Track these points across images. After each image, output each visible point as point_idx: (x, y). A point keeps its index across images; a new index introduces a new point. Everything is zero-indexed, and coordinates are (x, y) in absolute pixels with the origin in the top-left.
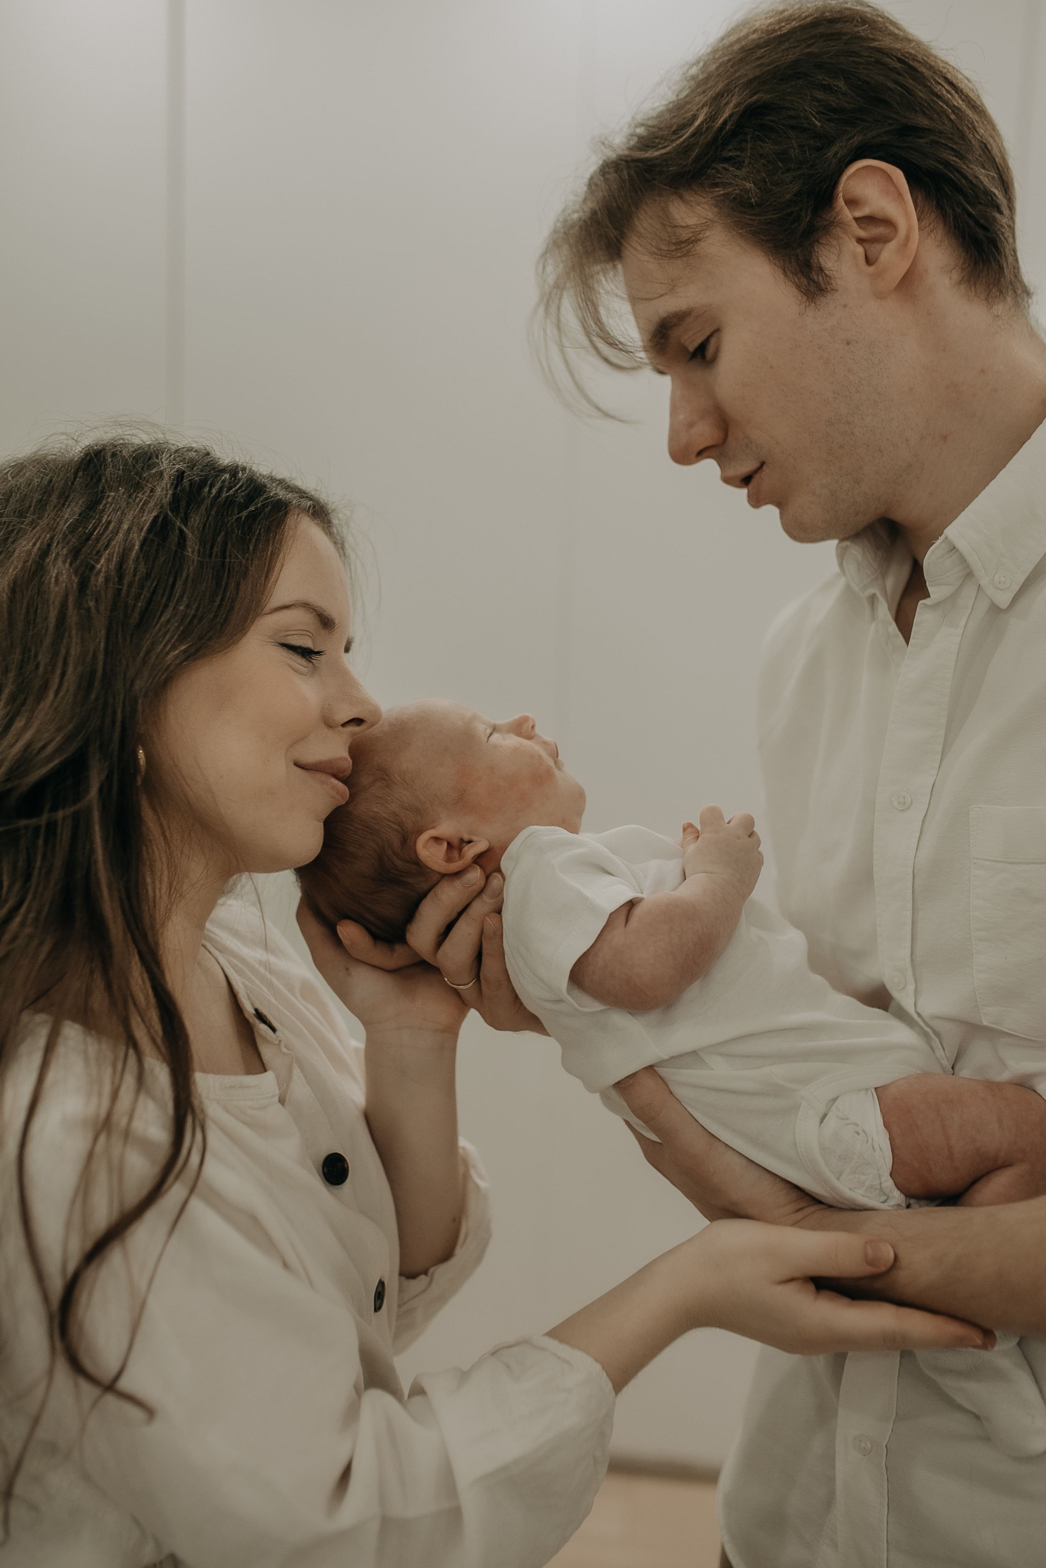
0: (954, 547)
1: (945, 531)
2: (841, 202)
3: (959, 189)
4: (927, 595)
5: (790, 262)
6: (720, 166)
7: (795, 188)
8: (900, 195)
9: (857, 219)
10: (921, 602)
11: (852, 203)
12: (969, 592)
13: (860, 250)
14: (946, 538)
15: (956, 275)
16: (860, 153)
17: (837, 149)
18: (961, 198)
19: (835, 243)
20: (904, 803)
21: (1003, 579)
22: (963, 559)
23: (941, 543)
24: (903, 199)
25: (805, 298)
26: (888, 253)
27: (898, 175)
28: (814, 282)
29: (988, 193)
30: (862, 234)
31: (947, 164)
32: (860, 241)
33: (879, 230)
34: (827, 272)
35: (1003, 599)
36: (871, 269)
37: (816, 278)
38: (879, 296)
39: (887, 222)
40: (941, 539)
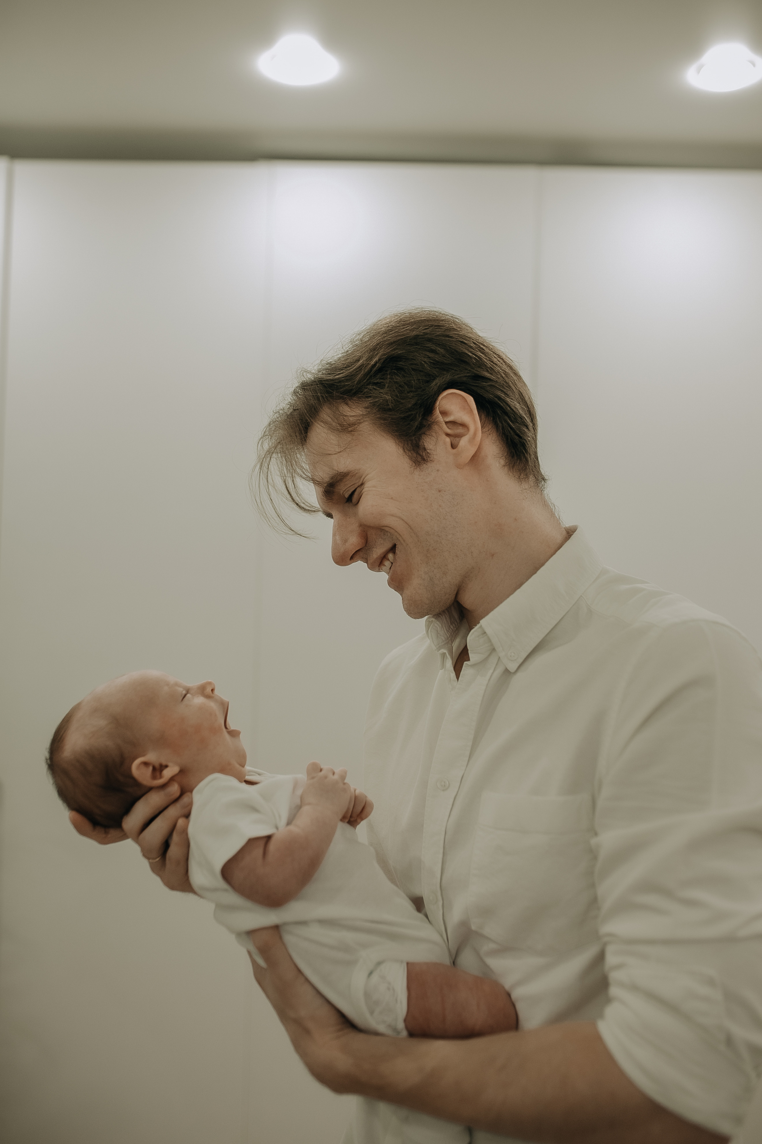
0: (485, 633)
1: (481, 622)
2: (437, 412)
3: (506, 413)
4: (469, 660)
5: (408, 444)
6: (370, 387)
7: (413, 402)
8: (471, 411)
9: (446, 423)
10: (465, 663)
11: (444, 413)
12: (493, 660)
13: (448, 440)
14: (481, 626)
15: (502, 462)
16: (452, 385)
17: (437, 382)
18: (506, 418)
19: (434, 434)
20: (445, 786)
21: (513, 654)
22: (490, 641)
23: (478, 628)
24: (473, 414)
25: (414, 465)
26: (463, 442)
27: (470, 399)
28: (420, 455)
29: (521, 417)
30: (449, 431)
31: (499, 398)
32: (448, 435)
33: (460, 430)
34: (428, 451)
35: (512, 667)
36: (454, 451)
37: (421, 453)
38: (459, 466)
39: (463, 425)
40: (478, 626)
